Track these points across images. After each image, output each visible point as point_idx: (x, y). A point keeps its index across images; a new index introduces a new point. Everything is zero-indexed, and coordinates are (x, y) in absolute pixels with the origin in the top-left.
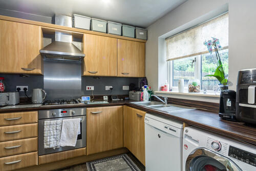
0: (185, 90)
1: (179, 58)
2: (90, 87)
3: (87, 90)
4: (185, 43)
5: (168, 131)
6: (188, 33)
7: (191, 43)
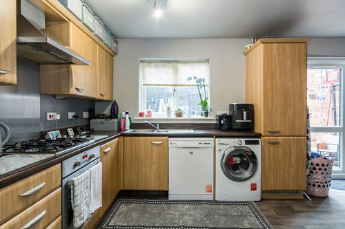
0: (173, 116)
1: (160, 85)
2: (52, 114)
3: (48, 119)
4: (167, 73)
5: (203, 145)
6: (170, 65)
7: (173, 74)
